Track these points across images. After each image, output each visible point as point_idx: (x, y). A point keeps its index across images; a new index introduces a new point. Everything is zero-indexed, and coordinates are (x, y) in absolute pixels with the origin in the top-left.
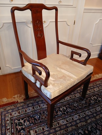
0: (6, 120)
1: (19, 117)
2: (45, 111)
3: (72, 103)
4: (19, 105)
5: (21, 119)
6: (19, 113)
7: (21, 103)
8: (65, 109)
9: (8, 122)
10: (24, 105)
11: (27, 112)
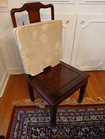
3: (98, 126)
10: (44, 113)
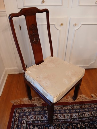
0: (23, 122)
1: (35, 123)
2: (61, 123)
4: (36, 109)
5: (35, 126)
6: (35, 119)
7: (39, 107)
8: (83, 126)
9: (24, 125)
11: (43, 119)
